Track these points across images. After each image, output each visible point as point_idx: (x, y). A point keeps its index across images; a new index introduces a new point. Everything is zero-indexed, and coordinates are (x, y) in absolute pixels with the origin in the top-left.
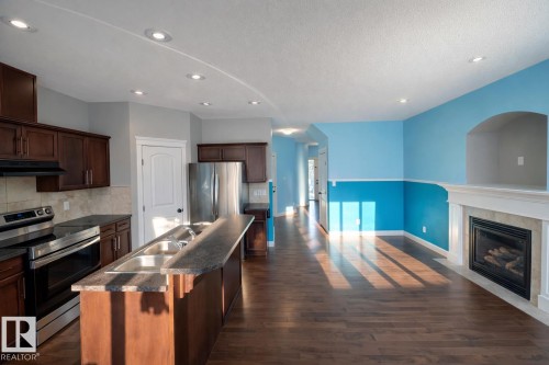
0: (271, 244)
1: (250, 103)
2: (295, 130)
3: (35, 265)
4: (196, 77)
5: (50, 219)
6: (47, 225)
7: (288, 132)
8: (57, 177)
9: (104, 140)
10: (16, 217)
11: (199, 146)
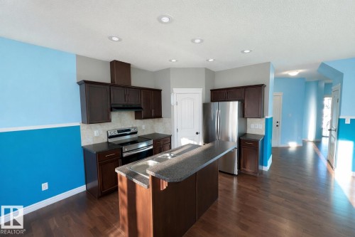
0: (266, 168)
1: (243, 52)
2: (301, 71)
3: (125, 155)
4: (198, 41)
5: (136, 133)
6: (134, 136)
7: (294, 74)
8: (141, 112)
9: (159, 92)
10: (123, 131)
11: (211, 90)
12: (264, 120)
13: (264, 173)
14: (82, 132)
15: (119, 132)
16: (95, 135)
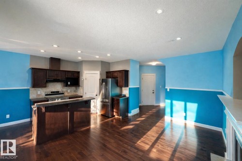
7: (154, 64)
10: (54, 92)
11: (107, 72)
12: (128, 88)
13: (129, 117)
14: (30, 92)
15: (51, 92)
16: (38, 93)
